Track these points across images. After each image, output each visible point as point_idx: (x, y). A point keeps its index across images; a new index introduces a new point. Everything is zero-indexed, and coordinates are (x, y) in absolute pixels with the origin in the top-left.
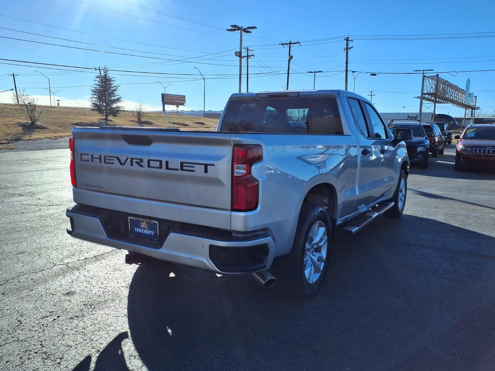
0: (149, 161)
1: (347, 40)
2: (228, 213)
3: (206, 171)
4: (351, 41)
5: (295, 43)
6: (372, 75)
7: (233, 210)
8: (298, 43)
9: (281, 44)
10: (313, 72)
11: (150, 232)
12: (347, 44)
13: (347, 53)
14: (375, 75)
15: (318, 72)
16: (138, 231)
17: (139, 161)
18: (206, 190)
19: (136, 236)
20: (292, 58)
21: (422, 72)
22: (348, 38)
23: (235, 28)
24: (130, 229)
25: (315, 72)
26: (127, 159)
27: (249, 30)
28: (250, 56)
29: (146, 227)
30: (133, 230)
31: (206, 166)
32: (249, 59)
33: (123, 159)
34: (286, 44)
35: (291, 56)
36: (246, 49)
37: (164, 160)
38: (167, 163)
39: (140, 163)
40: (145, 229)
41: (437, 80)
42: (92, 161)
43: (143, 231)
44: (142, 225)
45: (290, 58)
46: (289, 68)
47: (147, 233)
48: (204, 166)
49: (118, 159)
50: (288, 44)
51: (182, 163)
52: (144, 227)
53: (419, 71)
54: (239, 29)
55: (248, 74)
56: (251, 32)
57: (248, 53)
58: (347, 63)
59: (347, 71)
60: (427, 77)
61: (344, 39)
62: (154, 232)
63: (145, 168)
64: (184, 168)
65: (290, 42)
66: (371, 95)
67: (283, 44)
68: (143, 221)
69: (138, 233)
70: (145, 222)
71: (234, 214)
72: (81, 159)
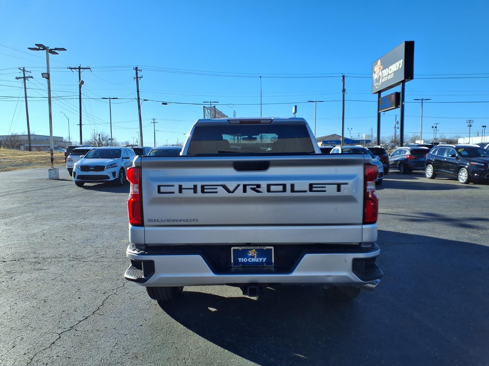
0: (269, 186)
1: (136, 69)
2: (359, 227)
3: (339, 190)
4: (140, 71)
5: (85, 69)
6: (163, 104)
7: (365, 223)
8: (89, 68)
9: (69, 68)
10: (108, 99)
11: (261, 259)
12: (137, 74)
13: (137, 82)
14: (166, 104)
15: (114, 98)
16: (242, 261)
17: (255, 187)
18: (336, 208)
19: (242, 267)
20: (83, 83)
21: (210, 103)
22: (137, 68)
23: (40, 47)
24: (232, 262)
25: (110, 99)
26: (238, 186)
27: (56, 51)
28: (28, 77)
29: (254, 255)
30: (236, 262)
31: (339, 185)
32: (27, 81)
33: (231, 187)
34: (75, 68)
35: (82, 81)
36: (22, 70)
37: (288, 183)
38: (292, 186)
39: (256, 189)
40: (253, 257)
41: (215, 111)
42: (180, 192)
43: (251, 260)
44: (249, 253)
45: (81, 83)
46: (80, 93)
47: (256, 261)
48: (336, 185)
49: (225, 187)
50: (77, 69)
51: (311, 186)
52: (253, 255)
53: (207, 102)
54: (45, 48)
55: (26, 97)
56: (58, 54)
57: (24, 74)
58: (138, 91)
59: (139, 99)
60: (206, 107)
61: (134, 69)
62: (265, 259)
63: (263, 193)
64: (314, 189)
65: (80, 67)
66: (154, 123)
67: (71, 69)
68: (251, 250)
69: (243, 263)
70: (254, 250)
71: (365, 226)
72: (159, 192)
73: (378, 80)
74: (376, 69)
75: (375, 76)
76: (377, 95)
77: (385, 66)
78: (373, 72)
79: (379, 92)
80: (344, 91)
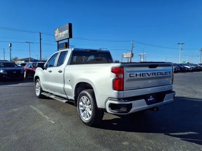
3: (169, 74)
26: (151, 73)
38: (162, 73)
39: (155, 74)
72: (130, 77)
73: (57, 37)
74: (56, 32)
75: (56, 35)
76: (57, 43)
77: (61, 31)
78: (55, 33)
79: (58, 42)
80: (41, 39)
